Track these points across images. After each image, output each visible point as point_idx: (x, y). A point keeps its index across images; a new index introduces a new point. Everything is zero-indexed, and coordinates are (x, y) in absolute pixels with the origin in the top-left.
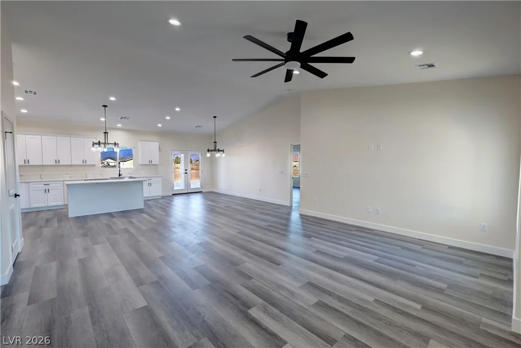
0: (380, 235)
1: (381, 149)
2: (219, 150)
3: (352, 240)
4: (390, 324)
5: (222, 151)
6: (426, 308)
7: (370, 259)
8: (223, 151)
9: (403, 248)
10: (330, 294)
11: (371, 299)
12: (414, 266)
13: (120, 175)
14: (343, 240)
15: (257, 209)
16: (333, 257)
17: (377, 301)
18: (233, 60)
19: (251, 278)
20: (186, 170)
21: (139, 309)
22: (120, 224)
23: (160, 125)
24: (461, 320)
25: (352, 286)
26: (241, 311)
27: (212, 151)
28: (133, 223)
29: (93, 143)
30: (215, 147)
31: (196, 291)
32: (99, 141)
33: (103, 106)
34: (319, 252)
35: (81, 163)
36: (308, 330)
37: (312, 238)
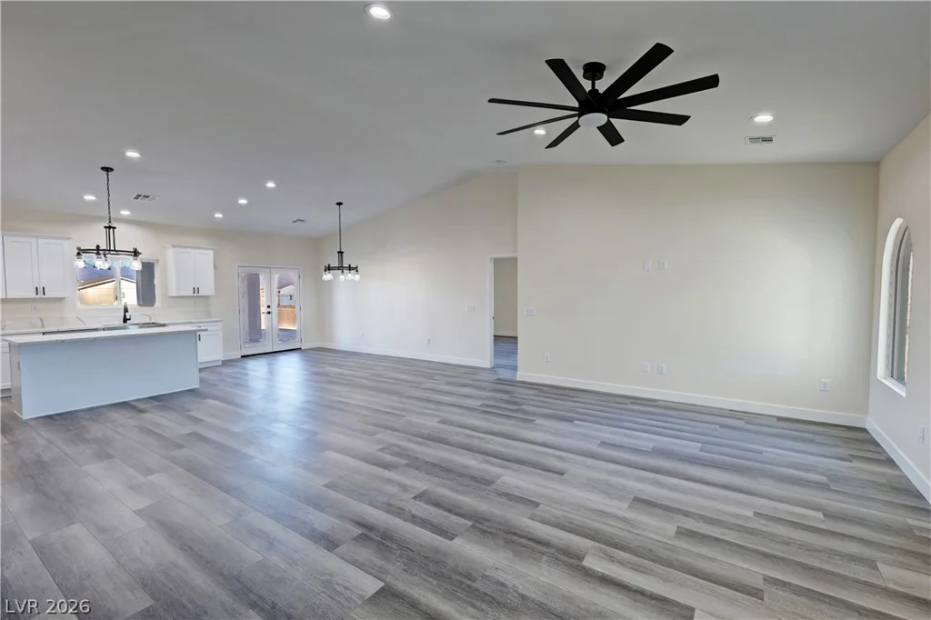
0: (674, 409)
1: (666, 267)
2: (350, 268)
3: (637, 419)
4: (808, 548)
5: (354, 269)
6: (828, 515)
7: (693, 448)
8: (356, 269)
9: (723, 426)
10: (686, 514)
11: (750, 514)
12: (760, 452)
13: (125, 320)
14: (627, 421)
15: (437, 377)
16: (636, 451)
17: (757, 514)
18: (492, 101)
19: (537, 505)
20: (269, 307)
21: (373, 596)
22: (166, 422)
23: (218, 215)
24: (886, 528)
25: (705, 496)
26: (571, 566)
27: (334, 268)
28: (202, 420)
29: (79, 249)
30: (341, 260)
31: (457, 540)
32: (98, 246)
33: (102, 168)
34: (603, 444)
35: (33, 295)
36: (704, 579)
37: (575, 422)
